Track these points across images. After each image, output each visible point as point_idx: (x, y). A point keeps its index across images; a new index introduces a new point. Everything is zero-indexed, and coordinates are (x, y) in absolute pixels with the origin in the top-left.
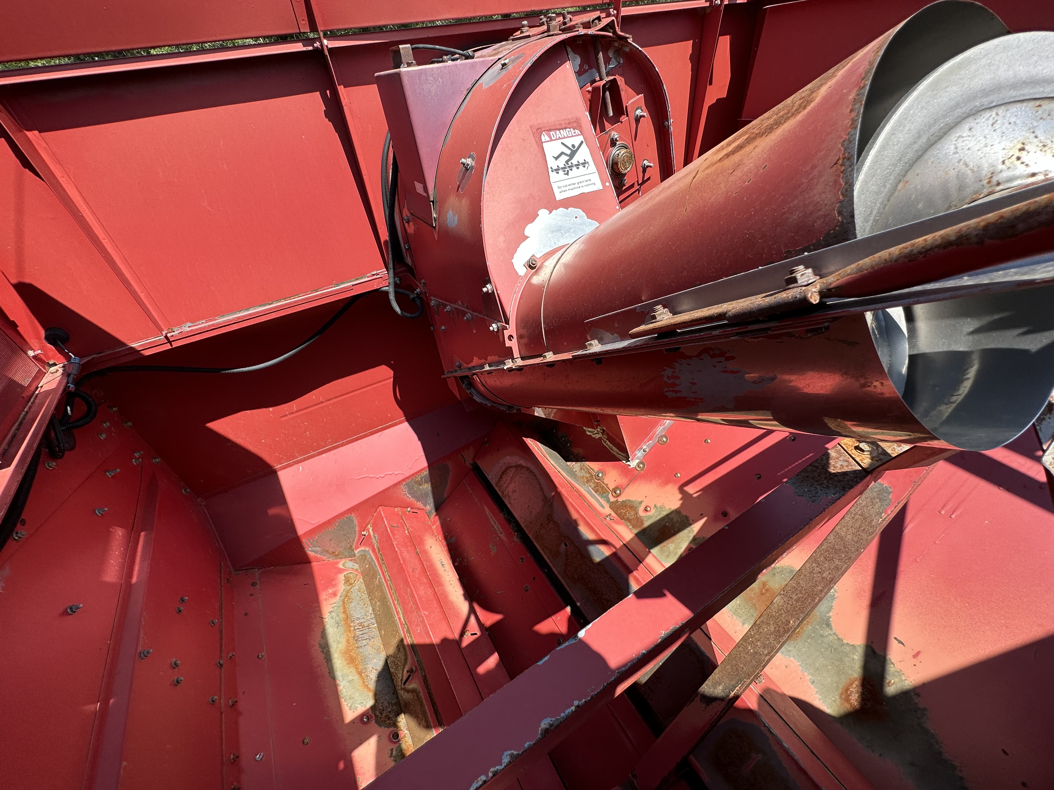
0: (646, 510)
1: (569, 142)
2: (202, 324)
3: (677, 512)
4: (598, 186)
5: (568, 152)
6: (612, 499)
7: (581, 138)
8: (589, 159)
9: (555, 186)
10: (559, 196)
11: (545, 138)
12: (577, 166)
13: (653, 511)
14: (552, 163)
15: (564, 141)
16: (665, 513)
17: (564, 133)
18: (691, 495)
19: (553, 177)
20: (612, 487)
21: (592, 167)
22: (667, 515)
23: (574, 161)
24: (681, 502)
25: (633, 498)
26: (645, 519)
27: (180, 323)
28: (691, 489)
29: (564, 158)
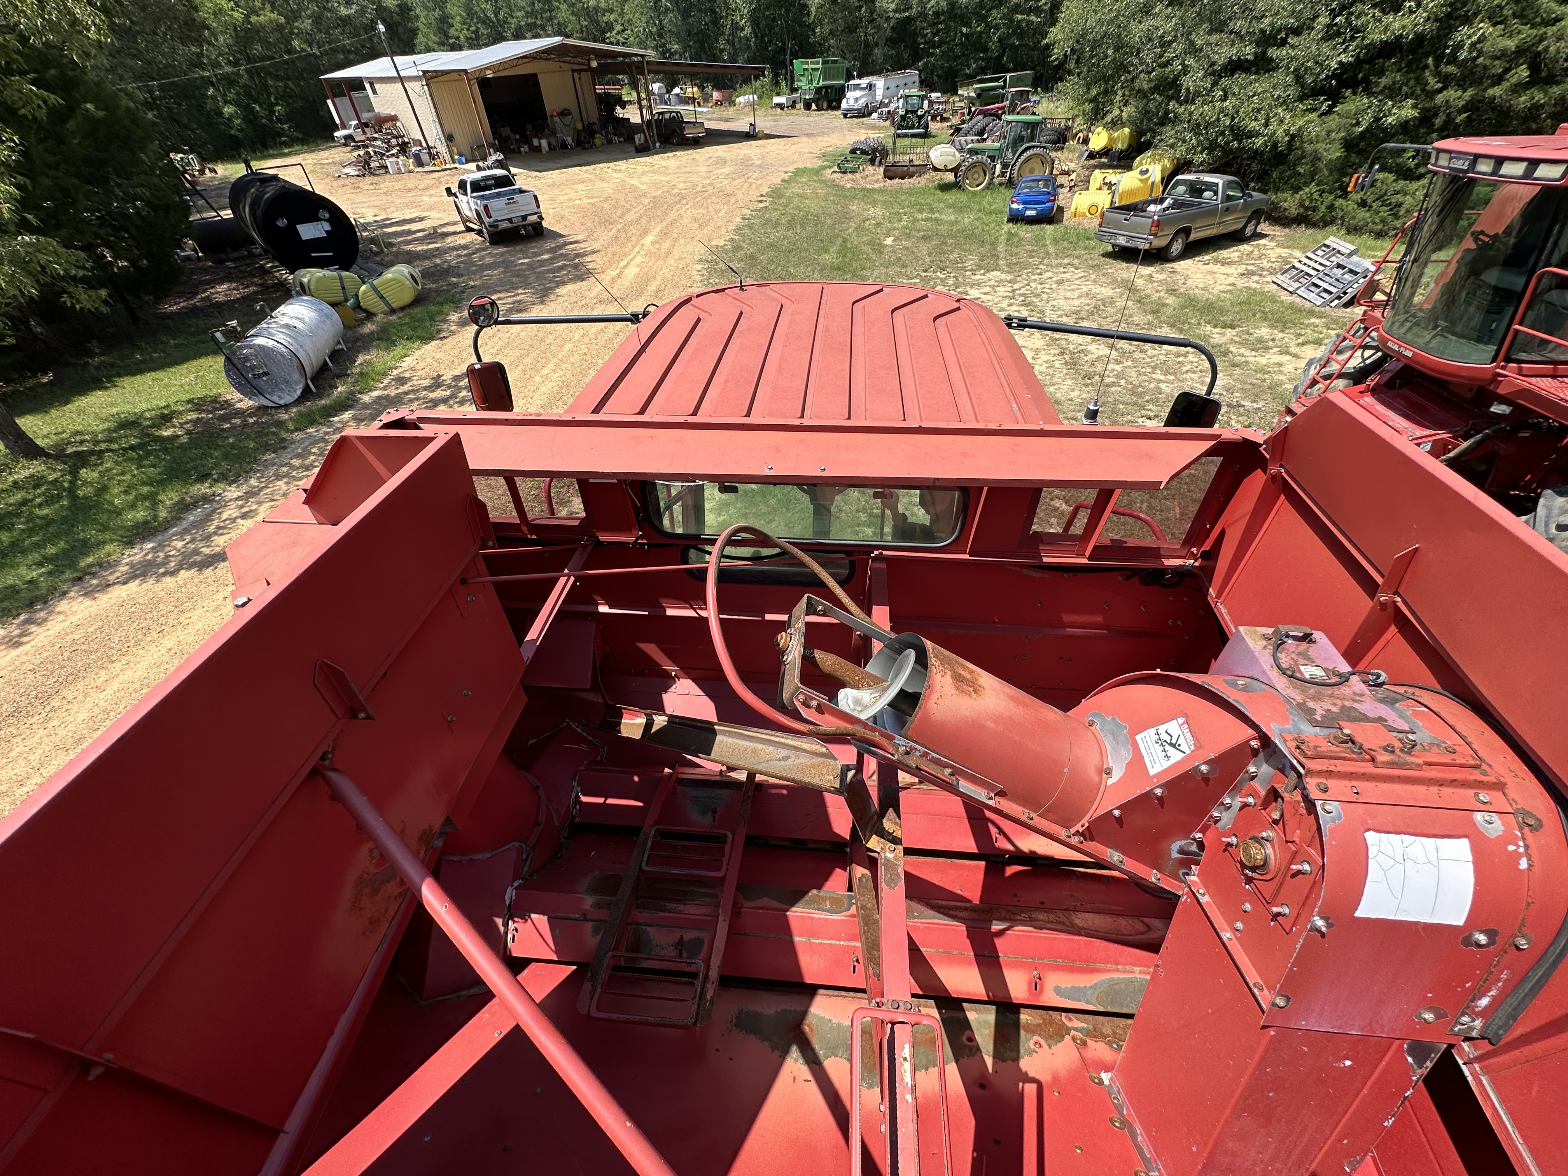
0: (1036, 1043)
1: (1181, 741)
2: (1227, 618)
3: (1017, 1059)
4: (1152, 772)
5: (1174, 742)
6: (1073, 1032)
7: (1188, 752)
8: (1172, 761)
9: (1145, 733)
10: (1138, 738)
11: (1181, 720)
12: (1164, 750)
13: (1032, 1047)
14: (1162, 729)
15: (1182, 737)
16: (1022, 1051)
17: (1189, 735)
18: (1024, 1083)
19: (1152, 731)
20: (1089, 1042)
21: (1166, 764)
22: (1018, 1051)
23: (1167, 747)
24: (1024, 1070)
25: (1060, 1046)
26: (1029, 1036)
27: (1226, 607)
28: (1030, 1089)
29: (1168, 739)
